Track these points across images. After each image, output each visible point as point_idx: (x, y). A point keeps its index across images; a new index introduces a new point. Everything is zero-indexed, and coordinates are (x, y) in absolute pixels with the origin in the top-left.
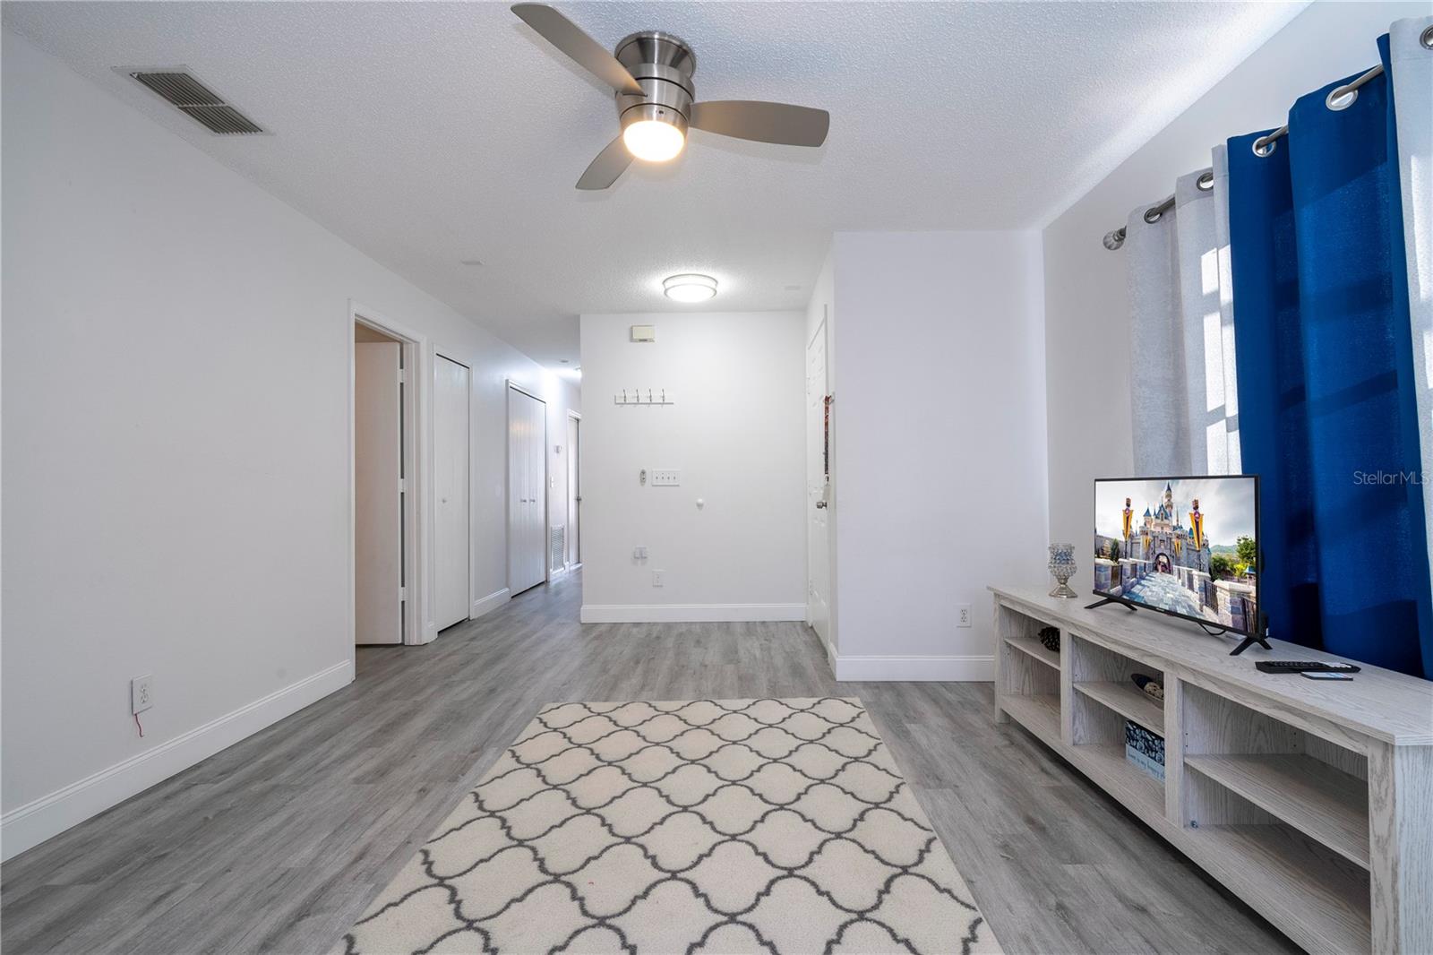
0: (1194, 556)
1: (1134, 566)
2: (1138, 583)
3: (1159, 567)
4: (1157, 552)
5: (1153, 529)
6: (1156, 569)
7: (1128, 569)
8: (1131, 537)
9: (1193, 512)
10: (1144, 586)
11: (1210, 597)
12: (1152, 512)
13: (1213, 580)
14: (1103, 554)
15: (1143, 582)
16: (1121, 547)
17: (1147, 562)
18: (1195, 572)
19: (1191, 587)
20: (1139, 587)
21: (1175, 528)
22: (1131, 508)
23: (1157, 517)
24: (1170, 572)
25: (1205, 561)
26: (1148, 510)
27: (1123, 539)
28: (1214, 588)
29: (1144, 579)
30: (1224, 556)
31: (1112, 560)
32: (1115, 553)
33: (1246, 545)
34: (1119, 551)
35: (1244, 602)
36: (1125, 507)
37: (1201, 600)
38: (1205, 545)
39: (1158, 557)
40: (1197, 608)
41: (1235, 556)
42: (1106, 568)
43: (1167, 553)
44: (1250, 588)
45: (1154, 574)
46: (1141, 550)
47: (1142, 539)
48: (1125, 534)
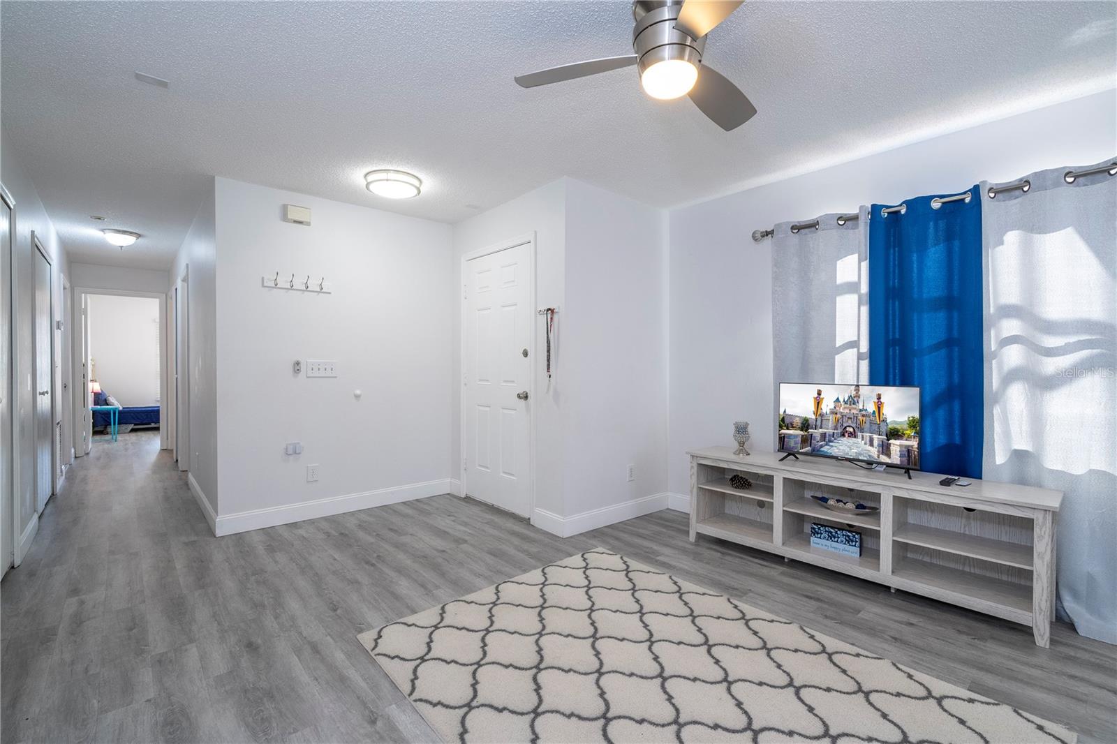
0: (875, 427)
1: (823, 435)
2: (827, 445)
3: (846, 435)
4: (845, 425)
5: (841, 410)
6: (844, 435)
8: (822, 415)
9: (876, 401)
10: (832, 446)
11: (885, 449)
12: (841, 400)
13: (888, 440)
14: (793, 427)
15: (831, 444)
16: (812, 422)
17: (836, 431)
18: (875, 436)
19: (871, 444)
20: (828, 447)
21: (861, 410)
22: (822, 396)
23: (846, 403)
24: (855, 437)
25: (883, 429)
26: (838, 398)
27: (814, 417)
28: (889, 445)
29: (832, 442)
30: (898, 427)
31: (802, 430)
32: (805, 425)
33: (914, 420)
34: (809, 425)
35: (909, 451)
36: (816, 395)
37: (878, 451)
38: (884, 421)
39: (845, 427)
40: (876, 456)
41: (906, 426)
42: (796, 436)
43: (854, 425)
44: (914, 443)
45: (842, 439)
46: (831, 424)
47: (831, 417)
48: (816, 413)
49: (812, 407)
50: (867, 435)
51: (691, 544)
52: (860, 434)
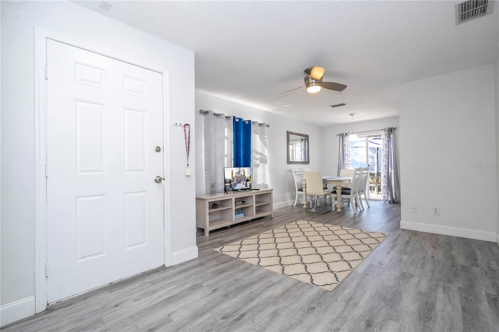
1: (234, 184)
4: (238, 180)
5: (237, 176)
6: (238, 183)
7: (233, 185)
8: (233, 178)
9: (243, 172)
11: (246, 185)
13: (247, 182)
14: (227, 183)
16: (231, 180)
17: (236, 182)
18: (244, 182)
19: (244, 185)
20: (235, 187)
21: (241, 175)
22: (233, 172)
23: (238, 173)
24: (240, 183)
25: (246, 180)
26: (236, 172)
29: (236, 185)
30: (248, 178)
32: (230, 182)
33: (251, 176)
35: (250, 185)
38: (245, 177)
42: (228, 185)
43: (240, 180)
44: (251, 182)
47: (235, 178)
48: (232, 178)
49: (231, 176)
50: (243, 182)
51: (208, 237)
52: (241, 182)
